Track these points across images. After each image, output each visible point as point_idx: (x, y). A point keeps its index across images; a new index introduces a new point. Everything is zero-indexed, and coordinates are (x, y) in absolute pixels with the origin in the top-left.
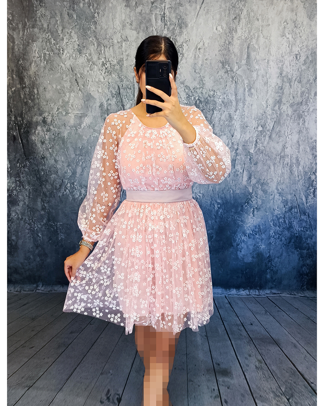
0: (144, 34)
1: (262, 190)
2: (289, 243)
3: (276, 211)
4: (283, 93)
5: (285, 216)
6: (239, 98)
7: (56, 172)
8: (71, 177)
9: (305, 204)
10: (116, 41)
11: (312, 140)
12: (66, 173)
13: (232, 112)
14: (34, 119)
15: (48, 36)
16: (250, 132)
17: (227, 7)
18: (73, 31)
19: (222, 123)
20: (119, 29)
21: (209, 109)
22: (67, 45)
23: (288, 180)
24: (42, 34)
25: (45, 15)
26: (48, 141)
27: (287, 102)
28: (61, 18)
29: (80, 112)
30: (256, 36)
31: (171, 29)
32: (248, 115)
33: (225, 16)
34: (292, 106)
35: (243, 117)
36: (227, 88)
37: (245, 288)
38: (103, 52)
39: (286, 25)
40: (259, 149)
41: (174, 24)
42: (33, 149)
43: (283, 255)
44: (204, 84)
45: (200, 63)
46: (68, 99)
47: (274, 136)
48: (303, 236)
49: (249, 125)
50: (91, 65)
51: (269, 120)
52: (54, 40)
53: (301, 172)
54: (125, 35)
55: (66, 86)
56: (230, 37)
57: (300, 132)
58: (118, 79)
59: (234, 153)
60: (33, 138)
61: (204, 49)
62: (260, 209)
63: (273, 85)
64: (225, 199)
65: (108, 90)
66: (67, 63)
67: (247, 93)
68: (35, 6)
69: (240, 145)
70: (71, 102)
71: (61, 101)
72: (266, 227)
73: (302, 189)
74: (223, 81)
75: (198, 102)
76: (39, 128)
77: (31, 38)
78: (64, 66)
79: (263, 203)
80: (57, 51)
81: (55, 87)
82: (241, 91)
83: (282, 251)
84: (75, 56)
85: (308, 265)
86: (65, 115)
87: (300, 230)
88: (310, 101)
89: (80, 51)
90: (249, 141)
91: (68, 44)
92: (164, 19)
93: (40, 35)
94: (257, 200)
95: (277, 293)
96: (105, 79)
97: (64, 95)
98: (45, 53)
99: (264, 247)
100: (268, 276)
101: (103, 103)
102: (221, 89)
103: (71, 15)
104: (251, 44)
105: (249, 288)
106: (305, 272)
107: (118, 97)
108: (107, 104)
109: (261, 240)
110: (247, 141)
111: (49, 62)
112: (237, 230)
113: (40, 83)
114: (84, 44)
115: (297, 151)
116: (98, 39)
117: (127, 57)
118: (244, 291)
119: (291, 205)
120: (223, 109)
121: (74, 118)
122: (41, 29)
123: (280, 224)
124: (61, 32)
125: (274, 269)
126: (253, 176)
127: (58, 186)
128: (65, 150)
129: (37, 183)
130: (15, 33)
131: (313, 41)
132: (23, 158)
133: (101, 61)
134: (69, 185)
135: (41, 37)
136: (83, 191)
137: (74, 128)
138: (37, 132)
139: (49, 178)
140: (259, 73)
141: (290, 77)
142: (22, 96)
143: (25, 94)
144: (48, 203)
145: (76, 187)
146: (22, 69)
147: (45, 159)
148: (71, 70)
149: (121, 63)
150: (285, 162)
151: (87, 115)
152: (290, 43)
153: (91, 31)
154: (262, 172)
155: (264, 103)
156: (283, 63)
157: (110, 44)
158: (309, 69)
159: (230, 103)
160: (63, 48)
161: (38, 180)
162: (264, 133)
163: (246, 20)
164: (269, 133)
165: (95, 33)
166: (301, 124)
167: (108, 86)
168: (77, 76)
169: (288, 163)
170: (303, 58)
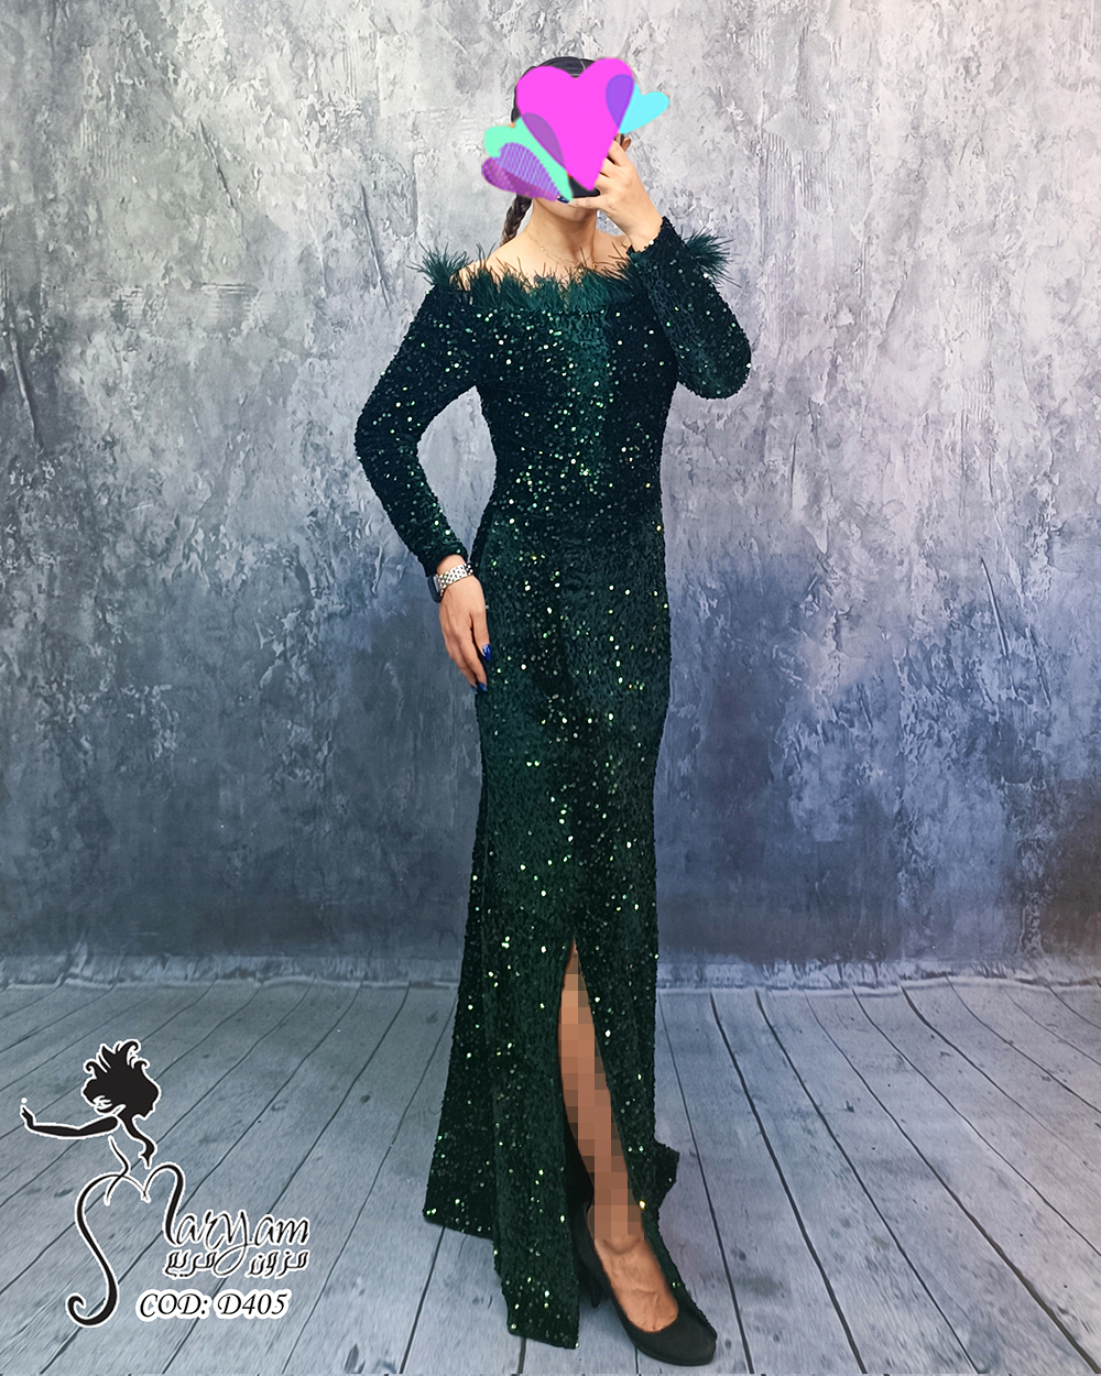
0: (447, 7)
1: (864, 546)
3: (917, 622)
4: (923, 193)
5: (949, 642)
6: (773, 213)
10: (354, 36)
11: (1037, 357)
13: (751, 264)
14: (83, 310)
15: (128, 24)
16: (809, 331)
18: (209, 4)
22: (189, 52)
23: (955, 507)
24: (107, 17)
26: (130, 384)
27: (938, 222)
29: (236, 281)
30: (829, 2)
32: (803, 272)
34: (956, 235)
35: (787, 279)
36: (732, 182)
38: (311, 72)
40: (845, 390)
42: (74, 416)
44: (653, 172)
46: (199, 236)
47: (896, 342)
49: (808, 310)
50: (270, 116)
51: (877, 286)
52: (146, 36)
54: (383, 12)
55: (188, 192)
56: (743, 9)
57: (992, 329)
58: (360, 165)
59: (758, 406)
60: (75, 376)
61: (654, 51)
62: (859, 617)
63: (889, 167)
65: (328, 203)
66: (189, 114)
67: (799, 198)
69: (780, 379)
70: (207, 245)
71: (175, 243)
72: (883, 694)
74: (721, 158)
76: (99, 339)
77: (77, 36)
78: (181, 125)
79: (870, 595)
80: (157, 75)
81: (154, 196)
82: (780, 188)
84: (216, 90)
86: (191, 291)
88: (1024, 218)
89: (231, 73)
90: (808, 363)
91: (190, 47)
93: (104, 24)
94: (847, 583)
96: (320, 165)
97: (185, 222)
98: (121, 84)
99: (880, 773)
101: (310, 246)
102: (713, 186)
104: (811, 29)
107: (363, 225)
108: (324, 251)
109: (871, 746)
110: (802, 363)
111: (135, 111)
113: (108, 185)
114: (246, 45)
115: (985, 397)
116: (296, 29)
117: (391, 88)
121: (218, 300)
124: (169, 8)
128: (191, 410)
129: (80, 542)
130: (24, 21)
131: (1021, 11)
132: (33, 453)
133: (304, 105)
134: (200, 536)
135: (106, 29)
136: (249, 557)
137: (220, 335)
138: (90, 352)
139: (127, 517)
140: (839, 128)
141: (945, 136)
142: (40, 233)
143: (53, 224)
144: (118, 609)
145: (225, 541)
146: (47, 139)
147: (117, 449)
148: (201, 136)
149: (369, 110)
150: (945, 440)
151: (257, 290)
152: (945, 21)
153: (269, 4)
154: (862, 476)
155: (857, 229)
156: (922, 90)
157: (336, 45)
158: (1013, 107)
159: (745, 234)
160: (175, 62)
161: (86, 527)
162: (862, 334)
164: (877, 333)
165: (284, 10)
166: (995, 301)
167: (327, 189)
168: (222, 156)
169: (954, 443)
170: (988, 72)
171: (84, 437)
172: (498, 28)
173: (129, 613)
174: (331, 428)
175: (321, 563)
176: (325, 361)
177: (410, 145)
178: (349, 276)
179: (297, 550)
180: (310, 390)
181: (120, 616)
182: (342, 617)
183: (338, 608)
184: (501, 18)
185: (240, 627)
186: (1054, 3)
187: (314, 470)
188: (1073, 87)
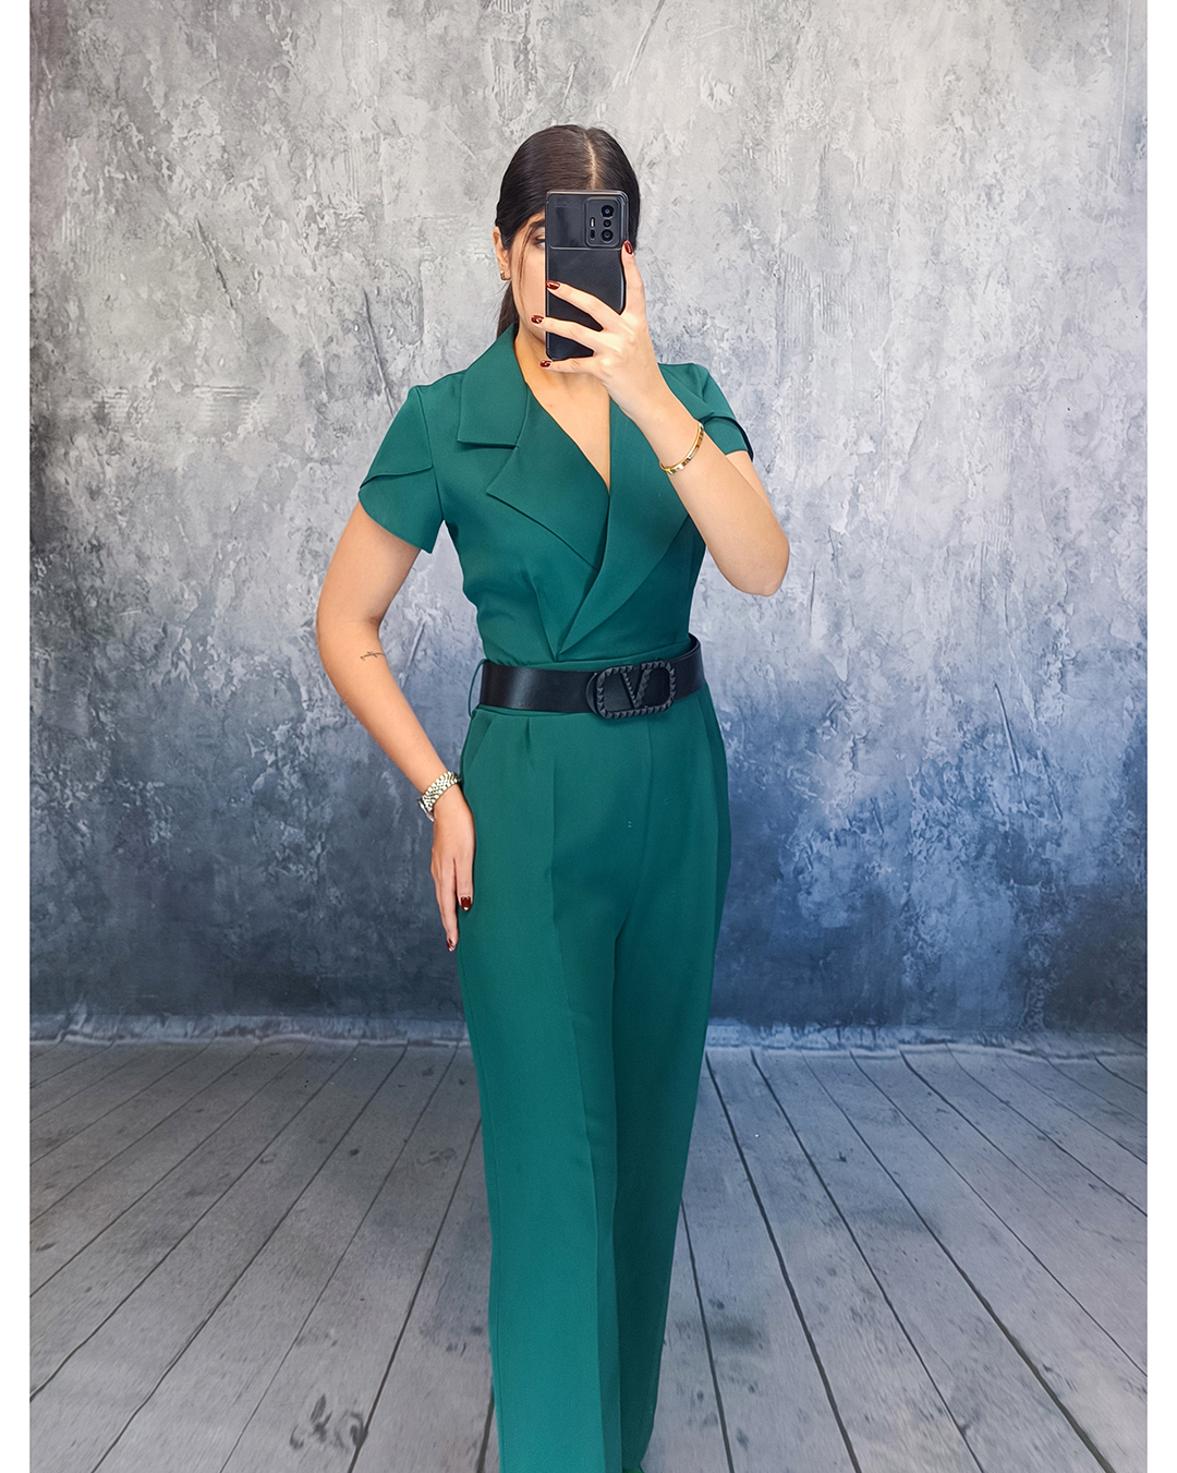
0: (456, 111)
1: (883, 674)
2: (977, 858)
3: (931, 743)
4: (945, 321)
5: (961, 760)
6: (790, 335)
7: (143, 599)
8: (196, 616)
9: (1032, 715)
10: (356, 136)
11: (1056, 490)
12: (176, 601)
13: (767, 385)
14: (65, 410)
15: (119, 117)
16: (828, 457)
17: (746, 18)
18: (205, 101)
20: (369, 94)
22: (184, 148)
23: (970, 636)
24: (96, 109)
25: (105, 41)
26: (114, 488)
27: (962, 352)
28: (162, 53)
29: (234, 384)
30: (852, 119)
31: (549, 95)
32: (820, 396)
33: (741, 50)
34: (981, 366)
35: (804, 402)
36: (748, 301)
37: (824, 1024)
38: (309, 173)
39: (954, 83)
40: (866, 520)
41: (562, 78)
42: (61, 516)
43: (959, 900)
44: (667, 288)
45: (655, 212)
46: (193, 337)
47: (919, 475)
48: (1027, 835)
49: (827, 434)
50: (269, 217)
51: (898, 415)
52: (139, 130)
53: (1015, 602)
54: (388, 114)
55: (183, 292)
56: (760, 123)
57: (1014, 463)
58: (363, 270)
60: (60, 476)
61: (669, 163)
62: (876, 741)
63: (910, 293)
64: (748, 702)
65: (329, 308)
66: (185, 213)
67: (817, 321)
68: (70, 12)
69: (798, 504)
70: (202, 346)
71: (166, 344)
72: (896, 805)
73: (1020, 662)
74: (737, 277)
76: (81, 441)
77: (62, 126)
78: (177, 222)
80: (149, 170)
81: (145, 296)
82: (798, 310)
83: (955, 887)
84: (213, 188)
85: (1046, 940)
86: (182, 394)
87: (1014, 810)
88: (1048, 351)
89: (229, 171)
90: (826, 489)
91: (185, 143)
92: (527, 59)
93: (93, 115)
94: (865, 710)
95: (940, 1038)
96: (319, 268)
97: (179, 322)
98: (110, 177)
99: (890, 870)
100: (908, 980)
101: (311, 350)
102: (728, 305)
103: (199, 43)
104: (833, 146)
105: (837, 1022)
106: (1037, 964)
107: (366, 331)
108: (325, 356)
109: (882, 848)
110: (822, 489)
111: (126, 207)
112: (796, 819)
113: (92, 281)
114: (243, 143)
115: (1004, 529)
116: (295, 128)
117: (396, 192)
118: (819, 1031)
119: (981, 722)
120: (737, 377)
121: (212, 403)
122: (95, 91)
123: (944, 791)
124: (162, 102)
125: (928, 951)
126: (849, 620)
127: (149, 649)
128: (176, 518)
129: (72, 640)
131: (1045, 139)
133: (302, 206)
134: (188, 645)
135: (95, 122)
136: (238, 669)
137: (213, 439)
138: (72, 454)
139: (116, 621)
140: (860, 250)
141: (967, 264)
144: (111, 709)
145: (212, 653)
147: (103, 553)
148: (199, 234)
149: (373, 214)
150: (965, 572)
151: (258, 393)
152: (968, 146)
153: (267, 102)
154: (882, 607)
155: (876, 355)
156: (944, 216)
157: (337, 146)
158: (1039, 236)
159: (760, 355)
160: (169, 158)
161: (78, 627)
162: (883, 463)
163: (812, 65)
164: (899, 463)
165: (282, 108)
166: (1018, 434)
167: (327, 293)
168: (220, 256)
169: (973, 575)
170: (1012, 200)
171: (71, 538)
172: (508, 134)
173: (121, 713)
174: (332, 534)
175: (314, 674)
176: (327, 466)
177: (417, 252)
178: (350, 381)
179: (289, 662)
180: (310, 496)
181: (113, 716)
182: (335, 730)
183: (331, 721)
184: (511, 124)
185: (230, 736)
186: (1080, 131)
187: (311, 577)
188: (1098, 218)
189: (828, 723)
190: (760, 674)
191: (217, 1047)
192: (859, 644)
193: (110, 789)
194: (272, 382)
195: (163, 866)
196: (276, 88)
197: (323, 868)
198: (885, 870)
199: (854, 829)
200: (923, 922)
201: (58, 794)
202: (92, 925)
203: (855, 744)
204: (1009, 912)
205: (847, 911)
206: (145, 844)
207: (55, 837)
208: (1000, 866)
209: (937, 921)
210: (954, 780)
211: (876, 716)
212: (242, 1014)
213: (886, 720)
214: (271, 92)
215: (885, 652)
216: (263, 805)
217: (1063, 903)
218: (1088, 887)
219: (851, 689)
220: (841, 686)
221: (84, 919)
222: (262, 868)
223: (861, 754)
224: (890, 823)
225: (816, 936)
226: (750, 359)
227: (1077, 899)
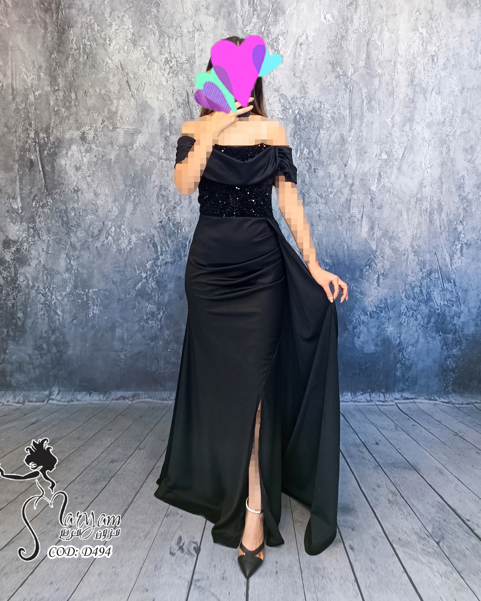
0: (225, 22)
1: (390, 248)
2: (427, 324)
3: (409, 276)
4: (415, 108)
5: (421, 284)
6: (354, 112)
7: (95, 211)
8: (117, 217)
9: (449, 265)
10: (186, 31)
11: (459, 176)
12: (109, 211)
13: (345, 131)
14: (68, 136)
15: (90, 20)
16: (369, 160)
18: (126, 15)
19: (331, 147)
20: (191, 14)
21: (314, 128)
22: (117, 33)
23: (426, 234)
24: (81, 16)
26: (86, 166)
27: (422, 120)
29: (133, 127)
30: (379, 29)
31: (262, 17)
32: (366, 136)
34: (429, 126)
35: (360, 139)
36: (338, 99)
37: (364, 391)
38: (166, 44)
39: (419, 16)
40: (384, 186)
41: (267, 10)
42: (61, 179)
43: (420, 341)
44: (306, 93)
45: (302, 63)
46: (116, 109)
47: (405, 168)
48: (447, 314)
49: (369, 151)
50: (150, 61)
51: (397, 144)
52: (98, 25)
53: (443, 220)
55: (112, 90)
56: (344, 29)
57: (443, 164)
58: (186, 83)
59: (347, 189)
60: (63, 162)
61: (308, 45)
62: (387, 275)
63: (401, 97)
64: (336, 258)
65: (172, 98)
66: (115, 58)
67: (365, 107)
69: (357, 179)
70: (119, 112)
71: (106, 110)
72: (395, 302)
73: (445, 245)
74: (334, 89)
75: (298, 117)
76: (74, 147)
77: (67, 23)
78: (111, 62)
80: (101, 41)
81: (98, 91)
82: (357, 102)
83: (418, 336)
84: (128, 49)
85: (454, 357)
86: (113, 130)
87: (442, 304)
88: (456, 120)
89: (135, 43)
90: (368, 173)
91: (117, 31)
92: (254, 2)
93: (79, 19)
94: (383, 262)
95: (411, 397)
96: (169, 82)
97: (110, 102)
98: (85, 44)
99: (392, 329)
100: (399, 373)
101: (164, 115)
102: (330, 100)
104: (372, 39)
105: (369, 391)
106: (451, 367)
107: (187, 107)
108: (170, 117)
109: (389, 320)
110: (366, 173)
111: (91, 56)
112: (354, 306)
113: (80, 85)
114: (141, 32)
115: (439, 191)
116: (161, 27)
117: (201, 53)
118: (362, 394)
119: (430, 268)
120: (333, 128)
121: (123, 135)
123: (414, 296)
124: (109, 15)
125: (407, 362)
126: (377, 226)
127: (96, 232)
128: (112, 178)
129: (61, 231)
130: (47, 16)
131: (454, 38)
132: (43, 193)
133: (163, 57)
134: (113, 229)
135: (80, 22)
136: (134, 238)
137: (124, 149)
138: (70, 153)
139: (82, 221)
140: (382, 79)
141: (424, 85)
142: (52, 103)
143: (57, 100)
144: (76, 259)
145: (124, 232)
146: (56, 64)
147: (79, 193)
148: (120, 68)
149: (191, 61)
150: (424, 207)
151: (141, 132)
152: (425, 40)
153: (151, 16)
154: (390, 221)
155: (388, 120)
156: (415, 67)
157: (178, 34)
158: (452, 76)
159: (342, 120)
160: (110, 37)
161: (64, 225)
162: (391, 163)
163: (365, 7)
164: (397, 163)
165: (157, 19)
166: (444, 153)
167: (172, 92)
168: (129, 76)
169: (427, 209)
170: (441, 61)
171: (65, 188)
172: (245, 31)
173: (81, 260)
174: (169, 188)
175: (163, 242)
176: (168, 162)
179: (153, 236)
180: (161, 173)
181: (77, 262)
182: (171, 263)
183: (170, 260)
184: (247, 28)
185: (128, 267)
186: (467, 35)
187: (161, 205)
188: (475, 69)
189: (368, 267)
190: (341, 247)
191: (113, 405)
192: (381, 235)
193: (73, 294)
194: (147, 127)
195: (93, 326)
196: (154, 11)
197: (163, 323)
198: (390, 329)
199: (378, 311)
200: (405, 351)
201: (49, 298)
202: (61, 354)
203: (379, 276)
204: (439, 345)
205: (375, 346)
206: (86, 318)
207: (48, 317)
208: (436, 327)
209: (411, 350)
210: (418, 292)
211: (387, 265)
212: (124, 391)
213: (392, 266)
214: (152, 13)
215: (391, 239)
216: (140, 295)
217: (461, 341)
218: (471, 335)
219: (377, 253)
220: (374, 252)
221: (58, 351)
222: (138, 323)
223: (381, 280)
224: (392, 309)
225: (362, 356)
226: (339, 121)
227: (466, 339)
